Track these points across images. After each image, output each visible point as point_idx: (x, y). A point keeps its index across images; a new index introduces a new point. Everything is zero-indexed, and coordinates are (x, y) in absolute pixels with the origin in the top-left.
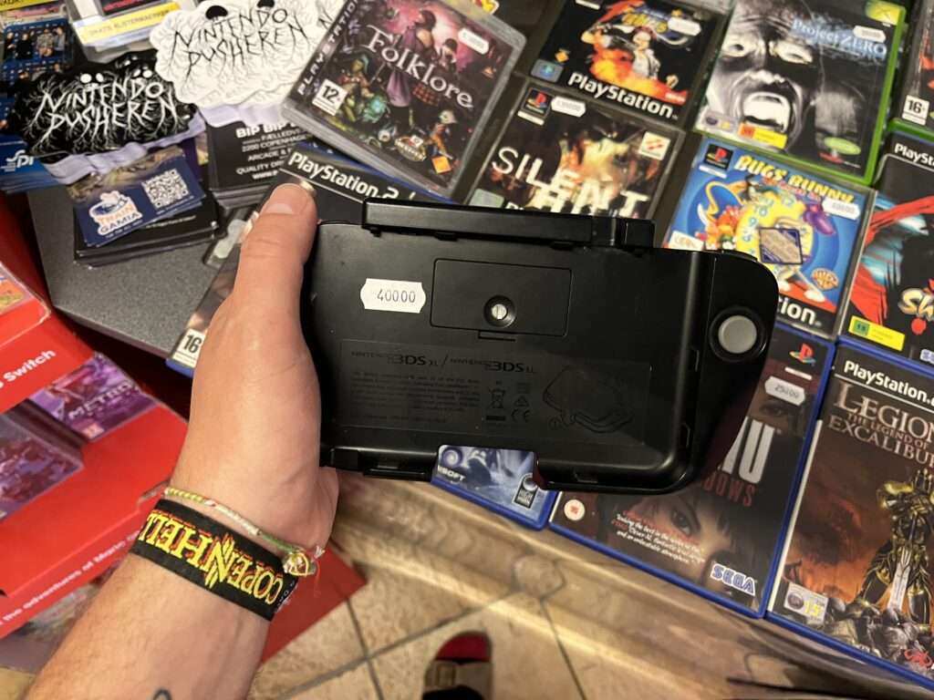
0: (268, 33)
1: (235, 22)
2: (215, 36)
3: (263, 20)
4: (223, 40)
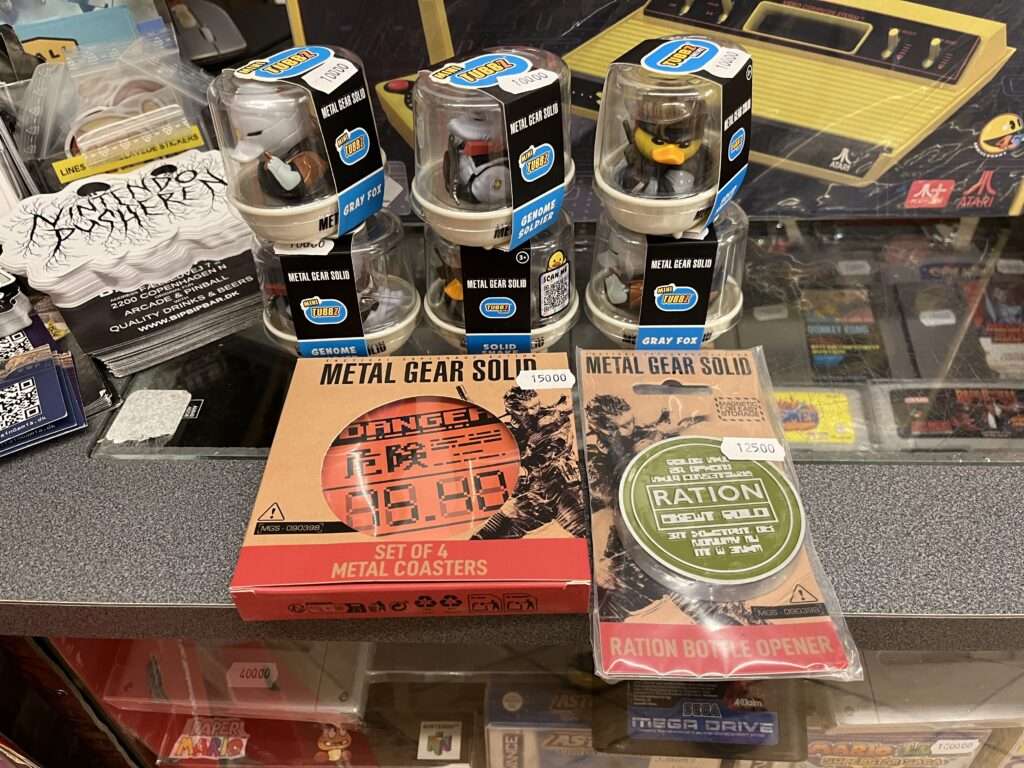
4: (107, 211)
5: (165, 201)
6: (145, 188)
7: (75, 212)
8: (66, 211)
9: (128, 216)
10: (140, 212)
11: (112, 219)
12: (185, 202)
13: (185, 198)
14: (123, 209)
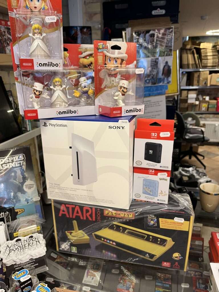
0: (30, 243)
1: (23, 242)
2: (17, 246)
3: (30, 240)
4: (19, 246)
5: (29, 245)
6: (27, 241)
7: (14, 246)
8: (13, 245)
9: (22, 248)
10: (24, 247)
11: (19, 248)
12: (32, 246)
13: (32, 245)
14: (22, 246)
